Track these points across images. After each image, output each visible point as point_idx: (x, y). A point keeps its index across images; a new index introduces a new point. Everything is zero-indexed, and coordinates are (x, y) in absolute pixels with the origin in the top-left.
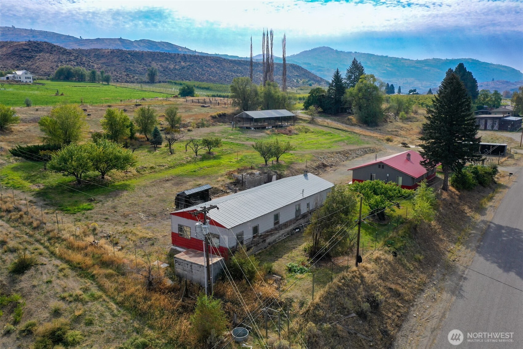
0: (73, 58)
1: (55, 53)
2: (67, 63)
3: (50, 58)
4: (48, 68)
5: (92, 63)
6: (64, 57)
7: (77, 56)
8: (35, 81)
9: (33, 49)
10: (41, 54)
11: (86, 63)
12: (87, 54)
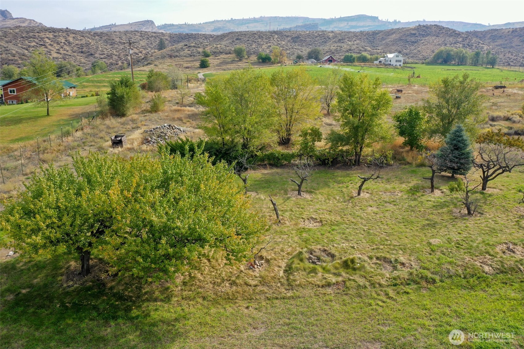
0: (460, 39)
1: (441, 36)
2: (452, 45)
3: (435, 41)
4: (429, 51)
5: (482, 44)
6: (451, 39)
7: (466, 37)
8: (405, 65)
9: (421, 33)
10: (426, 38)
11: (475, 45)
12: (481, 36)
